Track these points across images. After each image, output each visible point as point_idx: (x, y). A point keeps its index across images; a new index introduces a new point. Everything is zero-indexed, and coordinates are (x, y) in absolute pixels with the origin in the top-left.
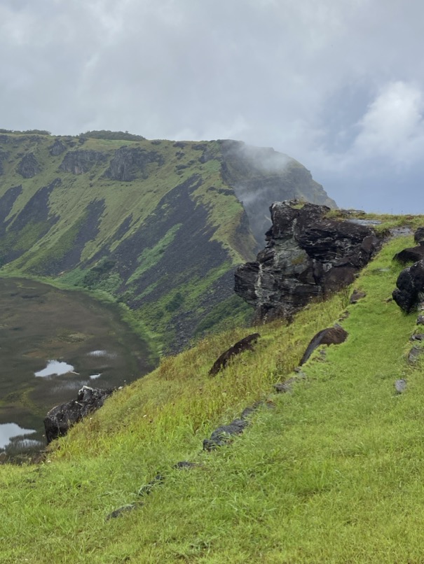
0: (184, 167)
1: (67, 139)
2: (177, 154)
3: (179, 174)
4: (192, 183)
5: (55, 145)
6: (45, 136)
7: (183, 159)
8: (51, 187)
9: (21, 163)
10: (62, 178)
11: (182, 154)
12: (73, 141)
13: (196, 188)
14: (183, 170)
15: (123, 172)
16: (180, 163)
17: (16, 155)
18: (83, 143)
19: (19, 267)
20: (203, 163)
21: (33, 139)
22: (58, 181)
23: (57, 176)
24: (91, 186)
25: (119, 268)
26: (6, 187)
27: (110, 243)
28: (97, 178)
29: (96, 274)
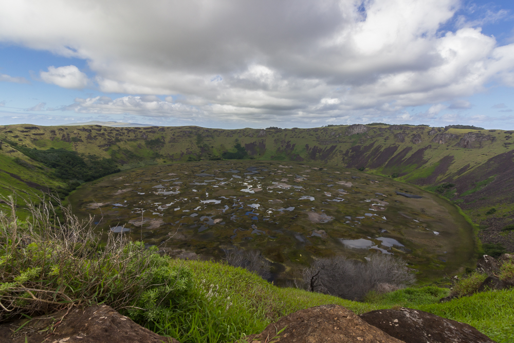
1: (438, 128)
5: (431, 131)
6: (427, 127)
7: (510, 139)
8: (426, 148)
9: (413, 138)
10: (432, 145)
11: (510, 137)
12: (441, 129)
14: (509, 145)
15: (468, 144)
16: (507, 142)
17: (411, 134)
18: (446, 130)
19: (405, 179)
21: (420, 128)
22: (430, 146)
23: (430, 144)
24: (447, 149)
25: (456, 188)
26: (405, 147)
27: (454, 176)
28: (451, 146)
29: (443, 189)
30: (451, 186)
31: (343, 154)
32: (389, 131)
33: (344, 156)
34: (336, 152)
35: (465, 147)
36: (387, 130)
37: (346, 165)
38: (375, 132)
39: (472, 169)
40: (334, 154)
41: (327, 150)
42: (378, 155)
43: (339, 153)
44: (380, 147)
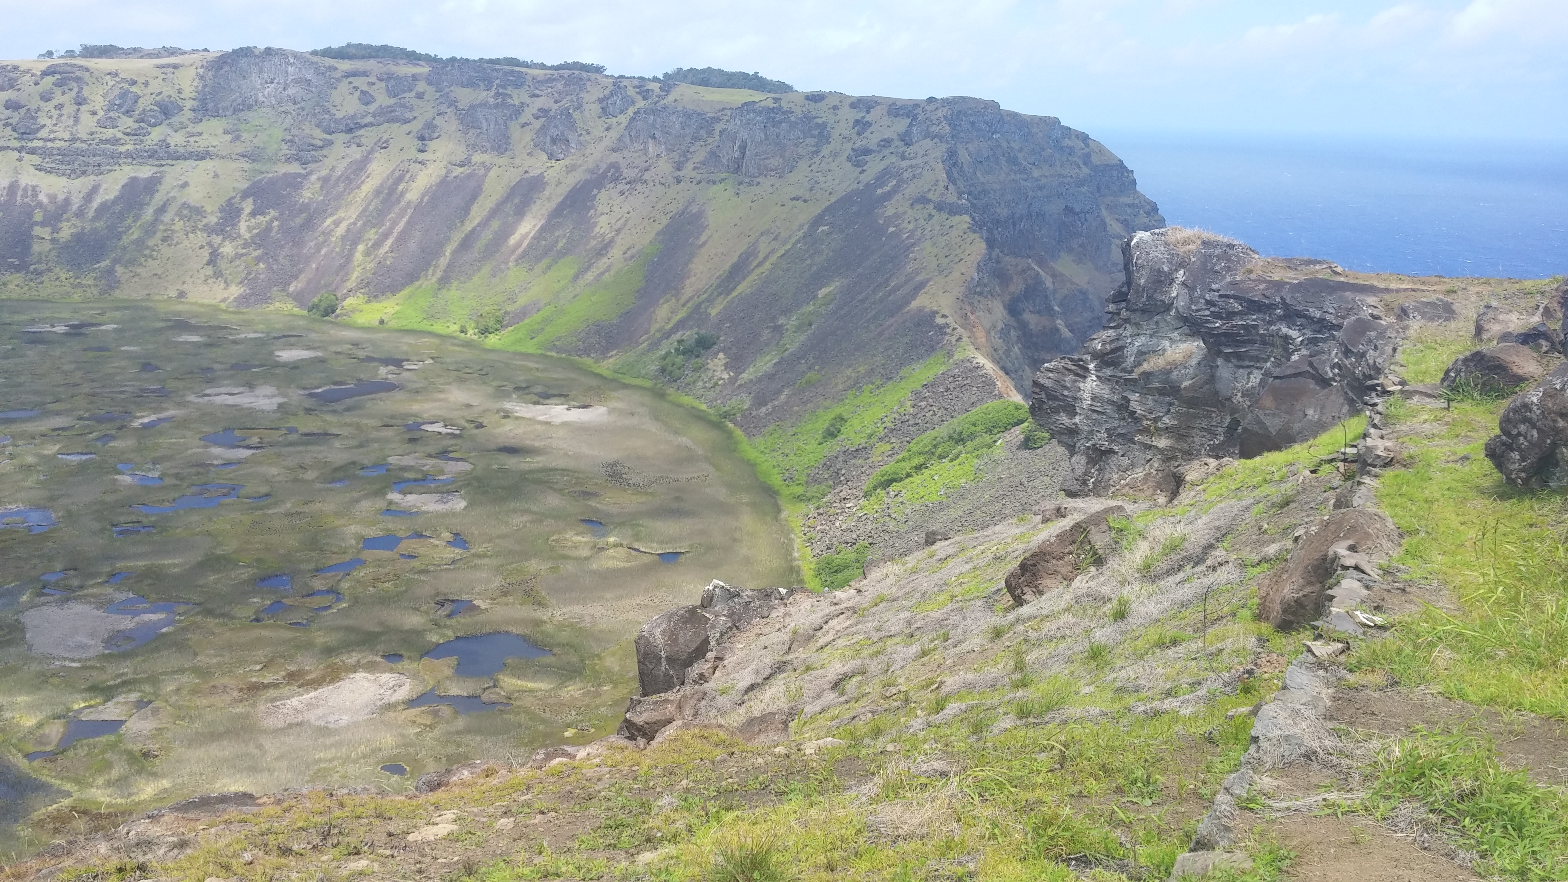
0: (867, 152)
1: (636, 83)
2: (857, 122)
3: (857, 165)
4: (880, 187)
5: (612, 94)
6: (593, 76)
7: (867, 133)
8: (599, 181)
9: (543, 129)
10: (623, 164)
11: (868, 124)
12: (647, 87)
13: (887, 196)
14: (867, 158)
15: (743, 155)
16: (860, 143)
17: (535, 111)
18: (668, 92)
20: (908, 145)
21: (569, 81)
23: (615, 157)
24: (679, 181)
25: (724, 350)
26: (513, 176)
27: (710, 301)
28: (689, 166)
29: (679, 359)
30: (704, 345)
31: (210, 230)
32: (430, 91)
33: (217, 240)
34: (167, 218)
35: (737, 167)
36: (421, 86)
37: (235, 291)
38: (366, 98)
39: (767, 265)
40: (150, 230)
41: (104, 208)
42: (394, 223)
43: (179, 225)
44: (400, 179)
